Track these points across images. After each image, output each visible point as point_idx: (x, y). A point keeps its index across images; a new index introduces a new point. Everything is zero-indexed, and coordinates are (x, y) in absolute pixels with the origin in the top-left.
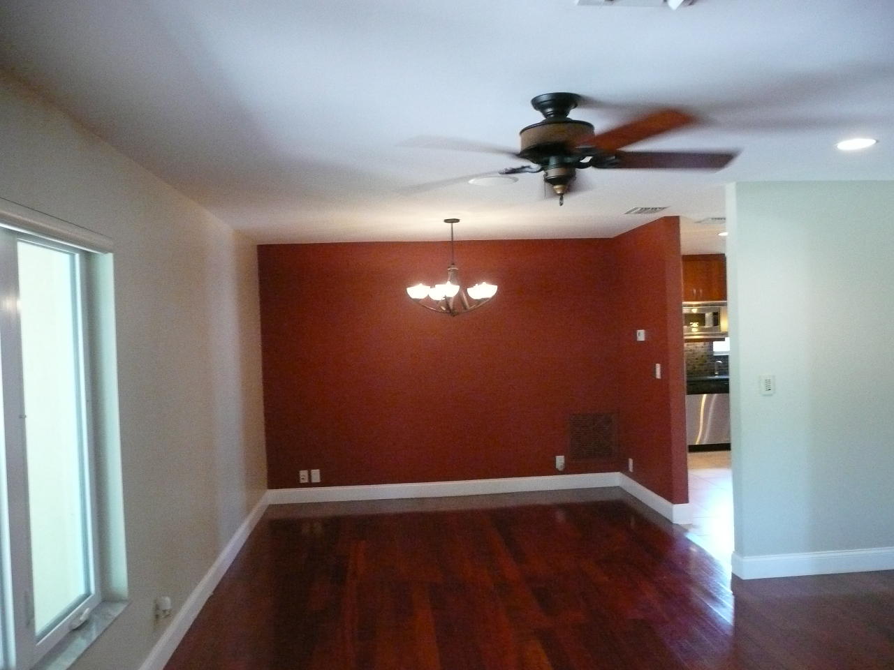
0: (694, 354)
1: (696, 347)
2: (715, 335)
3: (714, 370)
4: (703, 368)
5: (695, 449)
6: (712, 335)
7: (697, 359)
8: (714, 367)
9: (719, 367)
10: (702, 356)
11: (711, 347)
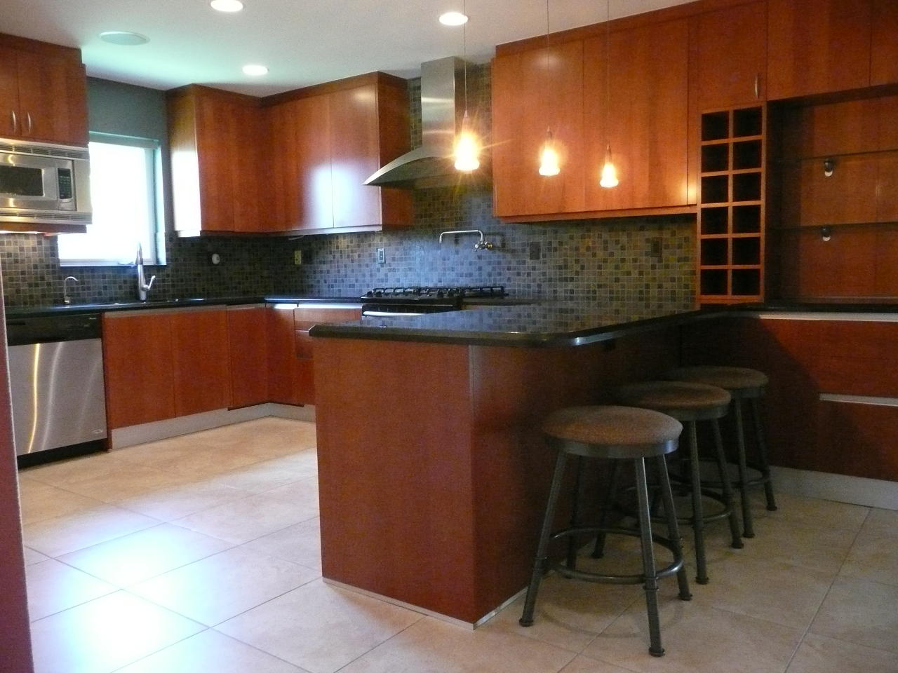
0: (16, 261)
1: (22, 249)
2: (49, 216)
3: (62, 295)
4: (36, 292)
5: (31, 461)
6: (40, 216)
7: (23, 273)
8: (61, 289)
9: (72, 289)
10: (36, 267)
11: (53, 250)
